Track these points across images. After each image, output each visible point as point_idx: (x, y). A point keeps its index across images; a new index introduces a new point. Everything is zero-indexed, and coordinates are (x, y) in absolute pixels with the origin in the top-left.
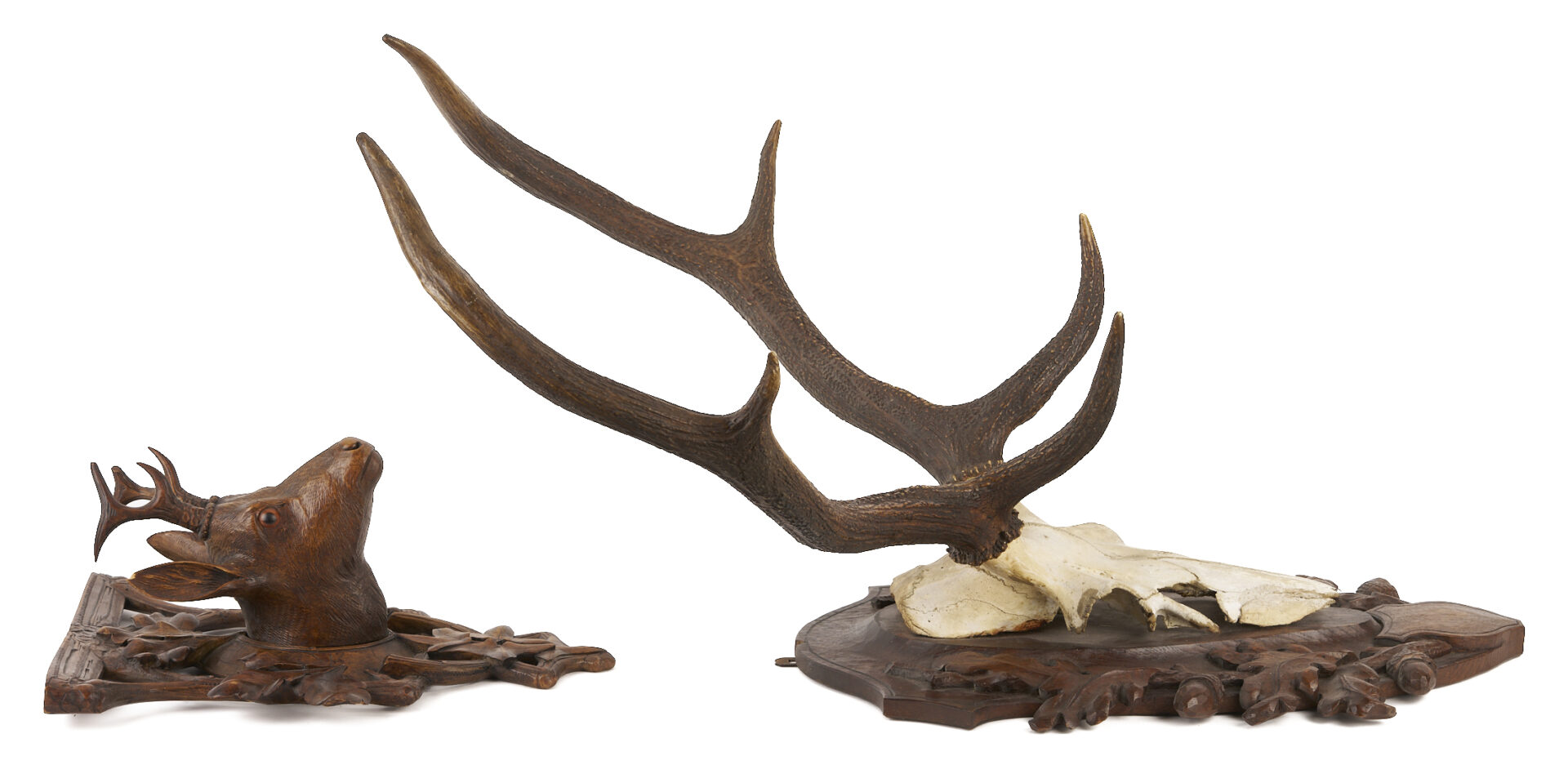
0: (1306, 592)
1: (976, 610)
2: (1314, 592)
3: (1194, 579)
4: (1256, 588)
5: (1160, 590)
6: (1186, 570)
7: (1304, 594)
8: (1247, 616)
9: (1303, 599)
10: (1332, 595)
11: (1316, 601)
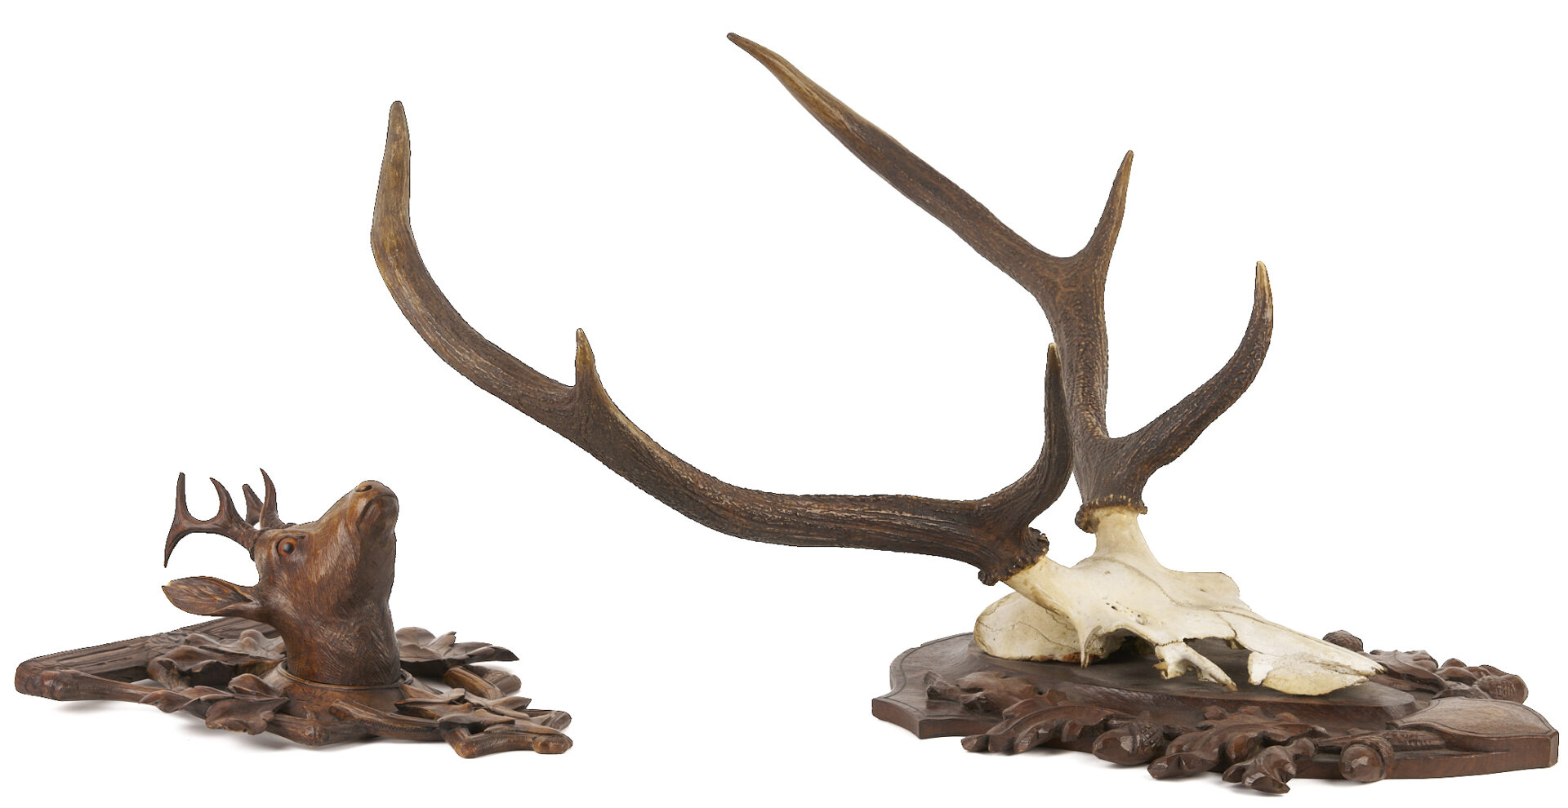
0: (1341, 666)
1: (1026, 633)
2: (1349, 667)
3: (1232, 635)
4: (1295, 655)
5: (1185, 640)
6: (1230, 625)
7: (1340, 669)
8: (1271, 680)
9: (1337, 673)
10: (1366, 673)
11: (1349, 677)
